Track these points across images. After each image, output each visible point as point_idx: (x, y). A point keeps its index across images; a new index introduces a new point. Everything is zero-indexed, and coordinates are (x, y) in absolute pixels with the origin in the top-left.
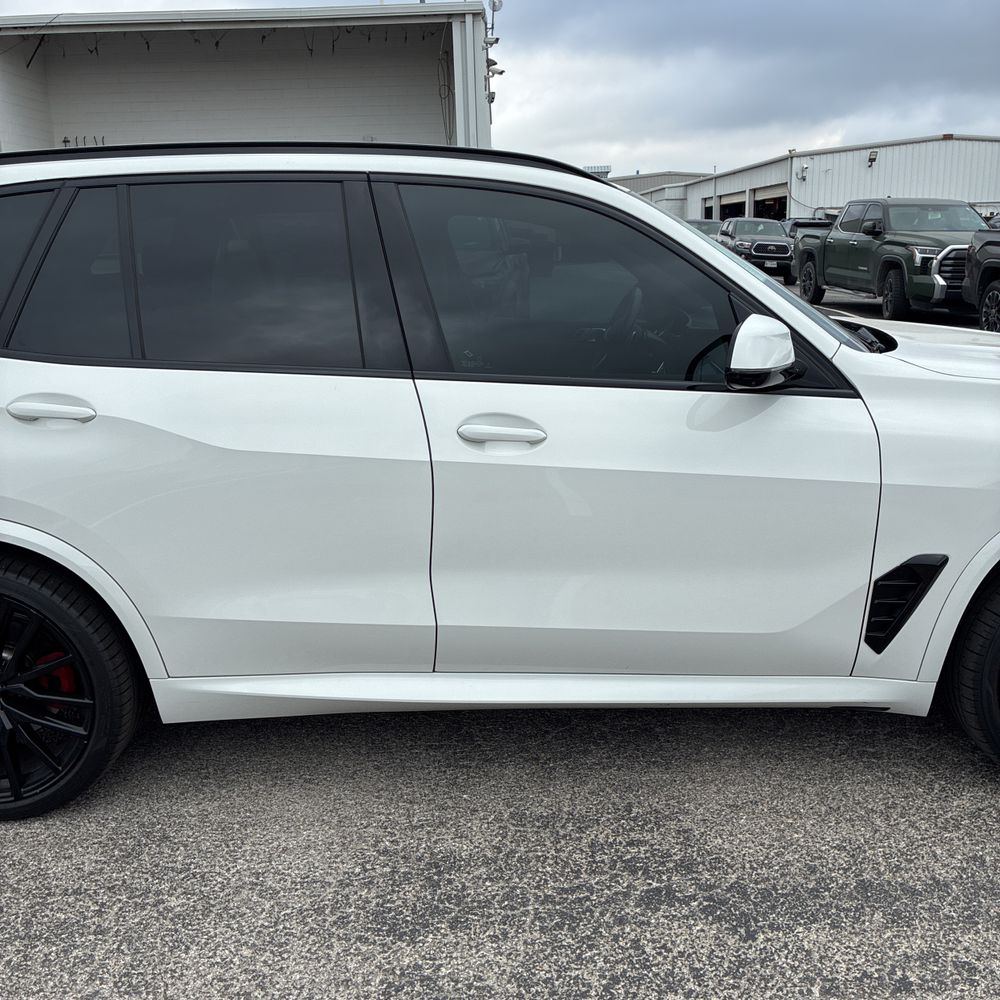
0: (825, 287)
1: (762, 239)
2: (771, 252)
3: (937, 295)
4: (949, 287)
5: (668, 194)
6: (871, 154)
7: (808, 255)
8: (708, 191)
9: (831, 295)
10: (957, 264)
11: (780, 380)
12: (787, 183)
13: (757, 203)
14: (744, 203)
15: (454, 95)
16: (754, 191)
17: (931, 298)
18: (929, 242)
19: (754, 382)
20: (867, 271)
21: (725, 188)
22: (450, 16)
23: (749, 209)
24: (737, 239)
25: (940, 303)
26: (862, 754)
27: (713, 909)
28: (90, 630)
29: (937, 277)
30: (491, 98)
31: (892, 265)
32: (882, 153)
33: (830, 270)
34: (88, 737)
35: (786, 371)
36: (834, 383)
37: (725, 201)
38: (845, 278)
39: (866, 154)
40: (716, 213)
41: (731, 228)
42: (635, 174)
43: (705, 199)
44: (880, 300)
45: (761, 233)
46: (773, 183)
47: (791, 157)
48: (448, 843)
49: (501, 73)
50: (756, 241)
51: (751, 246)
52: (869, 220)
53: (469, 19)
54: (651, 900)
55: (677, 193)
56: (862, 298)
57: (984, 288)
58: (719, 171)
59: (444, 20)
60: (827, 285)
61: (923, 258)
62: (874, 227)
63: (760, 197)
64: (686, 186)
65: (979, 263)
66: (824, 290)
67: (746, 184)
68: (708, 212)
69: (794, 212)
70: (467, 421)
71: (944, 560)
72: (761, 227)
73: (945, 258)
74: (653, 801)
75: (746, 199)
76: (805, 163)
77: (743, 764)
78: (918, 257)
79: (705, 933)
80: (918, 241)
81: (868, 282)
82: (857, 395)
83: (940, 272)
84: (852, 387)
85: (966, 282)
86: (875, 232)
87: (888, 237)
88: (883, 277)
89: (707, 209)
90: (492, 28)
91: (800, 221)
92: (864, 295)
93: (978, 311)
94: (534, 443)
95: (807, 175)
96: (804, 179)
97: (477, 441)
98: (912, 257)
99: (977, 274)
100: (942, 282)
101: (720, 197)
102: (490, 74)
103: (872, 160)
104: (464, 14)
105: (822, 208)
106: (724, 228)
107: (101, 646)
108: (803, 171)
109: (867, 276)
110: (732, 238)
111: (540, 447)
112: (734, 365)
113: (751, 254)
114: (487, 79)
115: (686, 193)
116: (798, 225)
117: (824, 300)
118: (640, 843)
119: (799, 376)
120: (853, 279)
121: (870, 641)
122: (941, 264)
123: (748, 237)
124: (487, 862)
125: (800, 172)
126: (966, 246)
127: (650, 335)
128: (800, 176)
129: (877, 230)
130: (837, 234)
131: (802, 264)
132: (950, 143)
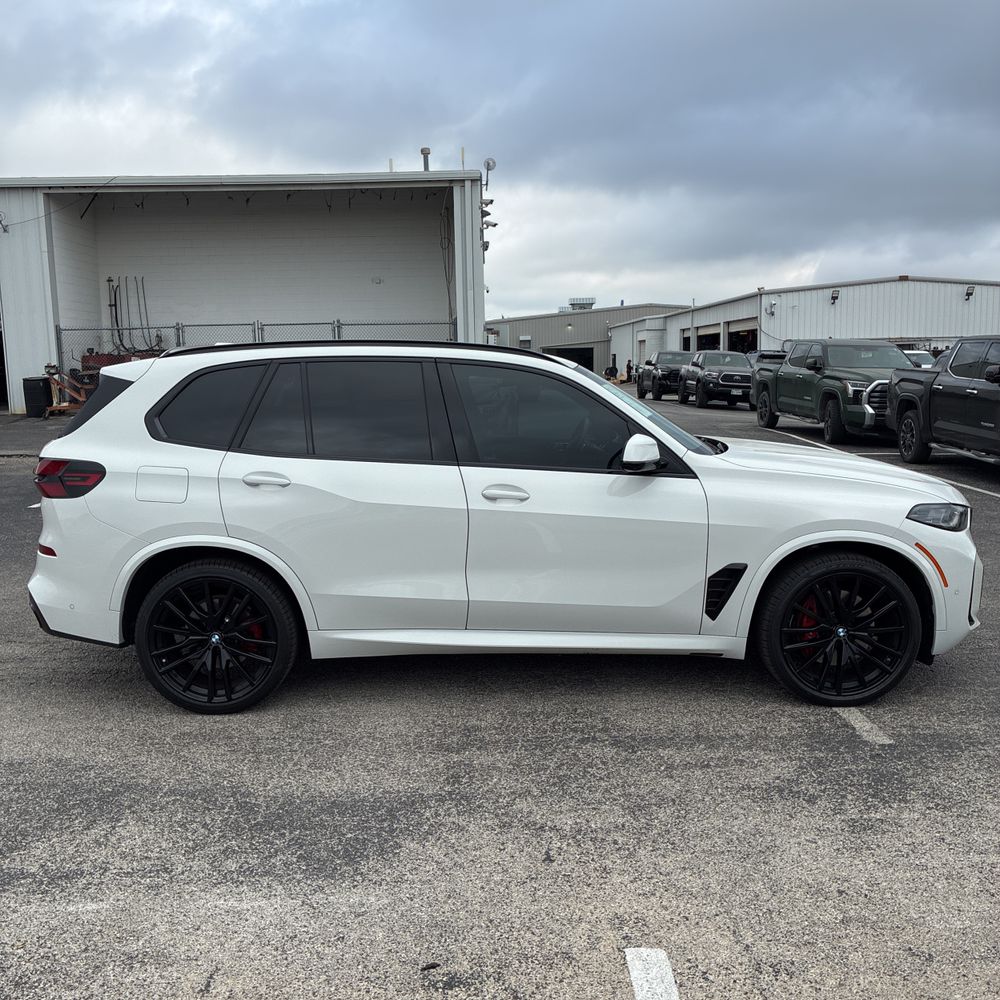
0: (778, 413)
1: (729, 370)
2: (736, 381)
3: (868, 421)
4: (877, 415)
5: (648, 325)
6: (834, 292)
7: (764, 386)
8: (686, 322)
9: (785, 420)
10: (881, 396)
11: (653, 467)
12: (756, 318)
13: (731, 335)
14: (719, 334)
15: (453, 245)
16: (728, 323)
17: (863, 424)
18: (860, 377)
19: (636, 469)
20: (811, 401)
21: (702, 320)
22: (451, 181)
23: (723, 341)
24: (706, 369)
25: (871, 428)
26: (715, 691)
27: (616, 743)
28: (277, 602)
29: (867, 406)
30: (485, 246)
31: (830, 395)
32: (843, 292)
33: (781, 399)
34: (272, 664)
35: (657, 463)
36: (684, 471)
37: (702, 332)
38: (794, 406)
39: (829, 293)
40: (693, 344)
41: (700, 360)
42: (619, 305)
43: (684, 330)
44: (822, 425)
45: (728, 364)
46: (745, 317)
47: (760, 294)
48: (474, 722)
49: (495, 225)
50: (722, 372)
51: (719, 376)
52: (812, 357)
53: (468, 184)
54: (583, 741)
55: (658, 324)
56: (807, 423)
57: (902, 415)
58: (699, 304)
59: (447, 185)
60: (780, 411)
61: (855, 391)
62: (815, 363)
63: (734, 329)
64: (666, 317)
65: (897, 396)
66: (778, 416)
67: (721, 317)
68: (686, 343)
69: (765, 345)
70: (487, 488)
71: (746, 567)
72: (728, 359)
73: (873, 391)
74: (590, 708)
75: (721, 330)
76: (773, 299)
77: (644, 693)
78: (851, 389)
79: (610, 752)
80: (849, 376)
81: (812, 409)
82: (696, 477)
83: (869, 403)
84: (694, 473)
85: (888, 412)
86: (816, 367)
87: (827, 373)
88: (824, 406)
89: (684, 338)
90: (487, 184)
91: (765, 353)
92: (809, 421)
93: (897, 435)
94: (523, 500)
95: (776, 310)
96: (772, 314)
97: (492, 499)
98: (845, 389)
99: (896, 403)
100: (871, 411)
101: (698, 328)
102: (485, 226)
103: (834, 298)
104: (464, 180)
105: (790, 341)
106: (695, 360)
107: (283, 611)
108: (771, 307)
109: (810, 405)
110: (702, 368)
111: (525, 503)
112: (625, 459)
113: (719, 383)
114: (482, 231)
115: (665, 323)
116: (763, 357)
117: (778, 425)
118: (580, 722)
119: (664, 466)
120: (800, 407)
121: (708, 612)
122: (870, 395)
123: (716, 368)
124: (495, 728)
125: (769, 308)
126: (887, 381)
127: (595, 446)
128: (769, 312)
129: (818, 366)
130: (787, 369)
131: (759, 393)
132: (906, 284)
